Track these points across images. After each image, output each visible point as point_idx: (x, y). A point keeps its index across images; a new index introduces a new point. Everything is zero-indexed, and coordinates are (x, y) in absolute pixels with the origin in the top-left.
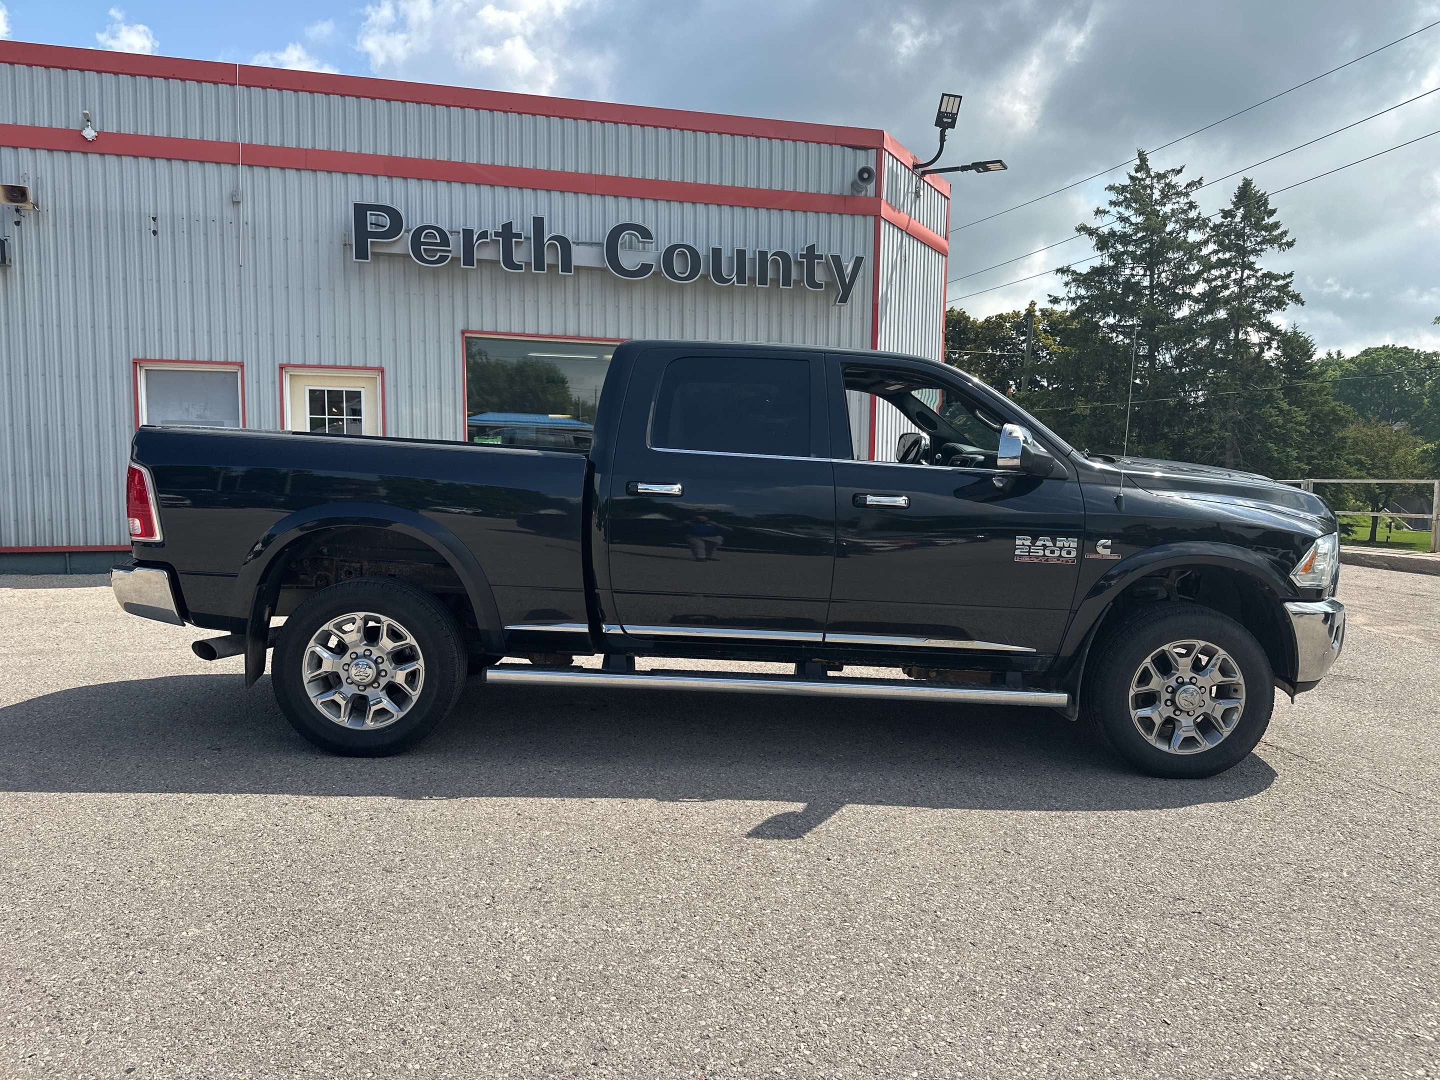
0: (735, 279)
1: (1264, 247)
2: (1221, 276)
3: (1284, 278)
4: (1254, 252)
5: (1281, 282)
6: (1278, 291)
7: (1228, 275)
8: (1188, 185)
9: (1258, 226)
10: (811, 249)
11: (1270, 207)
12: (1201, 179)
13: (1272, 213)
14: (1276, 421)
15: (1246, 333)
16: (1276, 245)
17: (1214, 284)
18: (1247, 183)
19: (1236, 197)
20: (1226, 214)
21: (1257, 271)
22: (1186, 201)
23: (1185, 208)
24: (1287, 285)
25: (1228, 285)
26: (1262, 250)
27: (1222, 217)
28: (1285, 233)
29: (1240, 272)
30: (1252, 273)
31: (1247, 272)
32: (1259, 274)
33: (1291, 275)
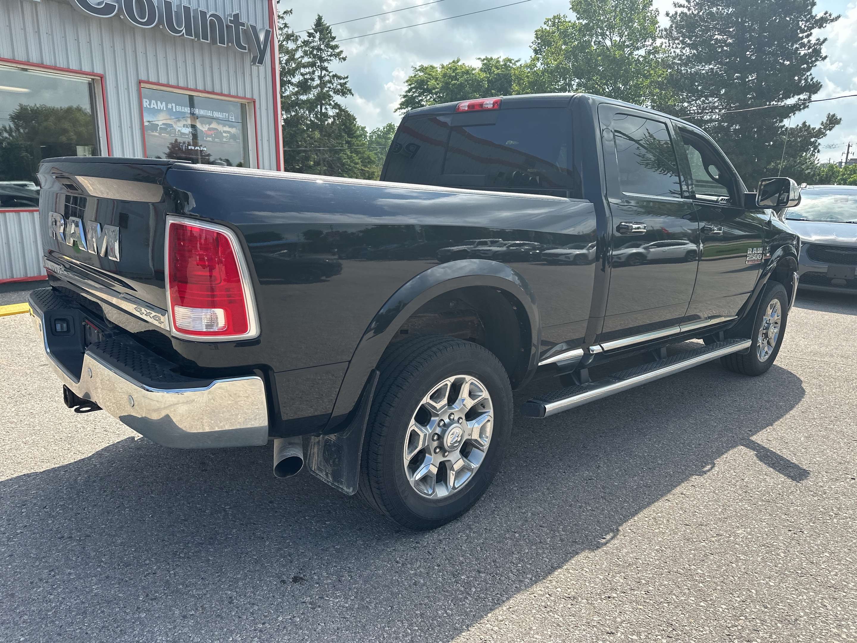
0: (184, 31)
1: (332, 58)
2: (309, 73)
3: (344, 79)
4: (327, 60)
5: (342, 81)
6: (341, 86)
7: (314, 72)
8: (285, 12)
9: (328, 46)
10: (236, 16)
11: (333, 35)
12: (291, 10)
13: (334, 38)
14: (347, 162)
15: (326, 109)
16: (337, 58)
17: (305, 77)
18: (320, 19)
19: (315, 25)
20: (310, 35)
21: (330, 72)
22: (282, 22)
23: (282, 27)
24: (345, 83)
25: (314, 79)
26: (330, 60)
27: (308, 36)
28: (342, 52)
29: (320, 72)
30: (327, 73)
31: (324, 72)
32: (331, 74)
33: (347, 77)
